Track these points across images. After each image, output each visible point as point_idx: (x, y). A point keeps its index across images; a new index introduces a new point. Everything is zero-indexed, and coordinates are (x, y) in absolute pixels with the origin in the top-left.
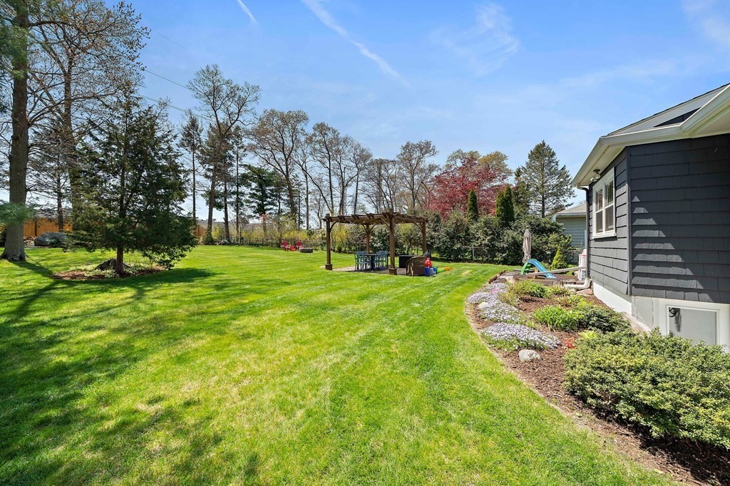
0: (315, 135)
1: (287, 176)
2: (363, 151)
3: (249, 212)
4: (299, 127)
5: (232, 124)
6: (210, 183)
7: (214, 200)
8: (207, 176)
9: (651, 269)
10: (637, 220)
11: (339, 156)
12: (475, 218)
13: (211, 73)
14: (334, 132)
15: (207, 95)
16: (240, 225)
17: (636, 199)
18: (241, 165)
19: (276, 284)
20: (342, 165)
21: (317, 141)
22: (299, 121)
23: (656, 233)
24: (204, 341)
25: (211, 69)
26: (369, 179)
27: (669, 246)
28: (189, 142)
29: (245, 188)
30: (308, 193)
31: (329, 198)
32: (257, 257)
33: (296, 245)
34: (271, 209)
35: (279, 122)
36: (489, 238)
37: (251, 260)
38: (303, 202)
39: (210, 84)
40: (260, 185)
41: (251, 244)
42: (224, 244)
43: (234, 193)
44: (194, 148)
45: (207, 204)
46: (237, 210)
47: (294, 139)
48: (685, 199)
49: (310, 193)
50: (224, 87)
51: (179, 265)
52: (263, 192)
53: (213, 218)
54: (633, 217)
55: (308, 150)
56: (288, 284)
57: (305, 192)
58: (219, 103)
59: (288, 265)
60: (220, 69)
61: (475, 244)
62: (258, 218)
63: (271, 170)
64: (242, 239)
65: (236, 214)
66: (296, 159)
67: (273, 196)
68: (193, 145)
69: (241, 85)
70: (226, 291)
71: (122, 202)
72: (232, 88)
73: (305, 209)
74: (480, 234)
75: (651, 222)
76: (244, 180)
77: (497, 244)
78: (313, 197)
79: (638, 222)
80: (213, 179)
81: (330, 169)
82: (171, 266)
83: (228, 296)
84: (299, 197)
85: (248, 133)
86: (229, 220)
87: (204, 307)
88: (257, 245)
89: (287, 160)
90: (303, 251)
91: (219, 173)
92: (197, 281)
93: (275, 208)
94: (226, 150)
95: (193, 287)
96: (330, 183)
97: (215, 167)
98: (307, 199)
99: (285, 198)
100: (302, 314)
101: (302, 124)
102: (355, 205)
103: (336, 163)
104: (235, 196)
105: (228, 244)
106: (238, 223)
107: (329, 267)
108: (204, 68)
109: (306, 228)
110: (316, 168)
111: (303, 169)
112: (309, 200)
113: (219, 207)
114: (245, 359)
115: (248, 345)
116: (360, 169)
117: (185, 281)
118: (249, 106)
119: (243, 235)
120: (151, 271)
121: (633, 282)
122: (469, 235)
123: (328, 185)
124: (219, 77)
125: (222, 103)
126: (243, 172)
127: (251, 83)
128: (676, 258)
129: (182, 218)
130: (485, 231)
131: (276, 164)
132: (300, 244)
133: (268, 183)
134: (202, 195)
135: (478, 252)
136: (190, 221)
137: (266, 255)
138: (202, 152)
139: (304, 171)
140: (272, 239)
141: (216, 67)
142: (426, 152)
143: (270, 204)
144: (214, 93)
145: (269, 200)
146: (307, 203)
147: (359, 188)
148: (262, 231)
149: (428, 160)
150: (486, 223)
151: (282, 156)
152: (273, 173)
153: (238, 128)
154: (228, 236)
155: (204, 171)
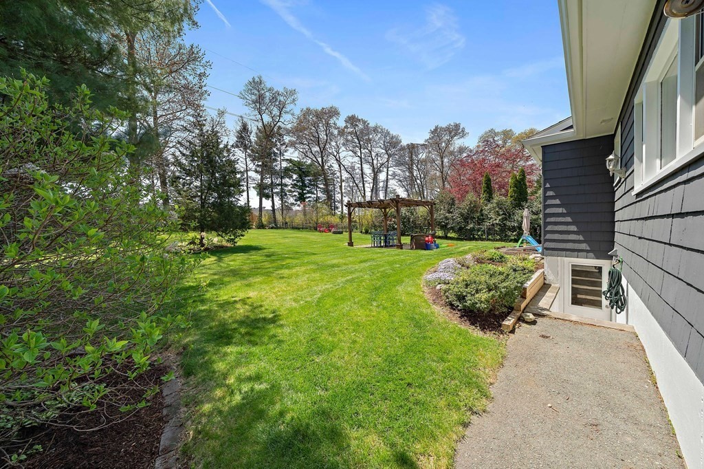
0: (346, 127)
1: (323, 167)
2: (392, 138)
3: (292, 200)
4: (331, 121)
5: (275, 125)
6: (259, 177)
7: (263, 192)
8: (256, 171)
9: (556, 236)
10: (548, 201)
11: (369, 145)
12: (489, 199)
13: (256, 84)
14: (364, 122)
15: (254, 102)
16: (285, 212)
17: (548, 185)
18: (283, 160)
19: (306, 255)
20: (372, 153)
21: (349, 133)
22: (331, 117)
23: (560, 210)
24: (259, 279)
25: (257, 79)
26: (399, 164)
27: (569, 219)
28: (242, 143)
29: (288, 180)
30: (342, 181)
31: (361, 185)
32: (297, 238)
33: (329, 227)
34: (309, 197)
35: (314, 118)
36: (500, 218)
37: (292, 239)
38: (338, 190)
39: (256, 92)
40: (300, 176)
41: (293, 228)
42: (272, 228)
43: (278, 185)
44: (246, 147)
45: (258, 195)
46: (282, 199)
47: (328, 132)
48: (580, 185)
49: (344, 181)
50: (267, 94)
51: (241, 242)
52: (303, 182)
53: (263, 206)
54: (546, 198)
55: (341, 141)
56: (315, 254)
57: (339, 180)
58: (264, 108)
59: (320, 243)
60: (264, 79)
61: (487, 224)
62: (299, 205)
63: (309, 162)
64: (286, 223)
65: (281, 202)
66: (330, 151)
67: (312, 185)
68: (245, 145)
69: (281, 90)
70: (273, 258)
71: (202, 198)
72: (273, 94)
73: (340, 195)
74: (492, 215)
75: (557, 202)
76: (286, 173)
77: (508, 223)
78: (347, 185)
79: (549, 202)
80: (261, 173)
81: (361, 158)
82: (235, 243)
83: (274, 260)
84: (334, 185)
85: (288, 132)
86: (276, 208)
87: (259, 265)
88: (299, 229)
89: (322, 152)
90: (334, 233)
91: (266, 168)
92: (253, 252)
93: (313, 196)
94: (271, 148)
95: (251, 255)
96: (362, 170)
97: (263, 163)
98: (341, 187)
99: (322, 186)
100: (318, 269)
101: (335, 118)
102: (386, 190)
103: (367, 151)
104: (280, 187)
105: (275, 228)
106: (282, 210)
107: (351, 244)
108: (251, 80)
109: (340, 213)
110: (348, 158)
111: (337, 160)
112: (343, 188)
113: (267, 197)
114: (280, 286)
115: (283, 281)
116: (389, 156)
117: (245, 253)
118: (288, 108)
119: (287, 220)
120: (222, 247)
121: (545, 246)
122: (482, 215)
123: (360, 172)
124: (263, 85)
125: (267, 109)
126: (285, 166)
127: (289, 88)
128: (573, 228)
129: (241, 207)
130: (497, 212)
131: (312, 156)
132: (333, 227)
133: (306, 174)
134: (253, 187)
135: (490, 231)
136: (246, 209)
137: (304, 236)
138: (252, 151)
139: (338, 161)
140: (310, 223)
141: (260, 78)
142: (455, 135)
143: (309, 192)
144: (260, 100)
145: (307, 189)
146: (341, 190)
147: (390, 173)
148: (302, 216)
149: (458, 143)
150: (498, 204)
151: (318, 149)
152: (311, 165)
153: (279, 128)
154: (275, 221)
155: (254, 168)
